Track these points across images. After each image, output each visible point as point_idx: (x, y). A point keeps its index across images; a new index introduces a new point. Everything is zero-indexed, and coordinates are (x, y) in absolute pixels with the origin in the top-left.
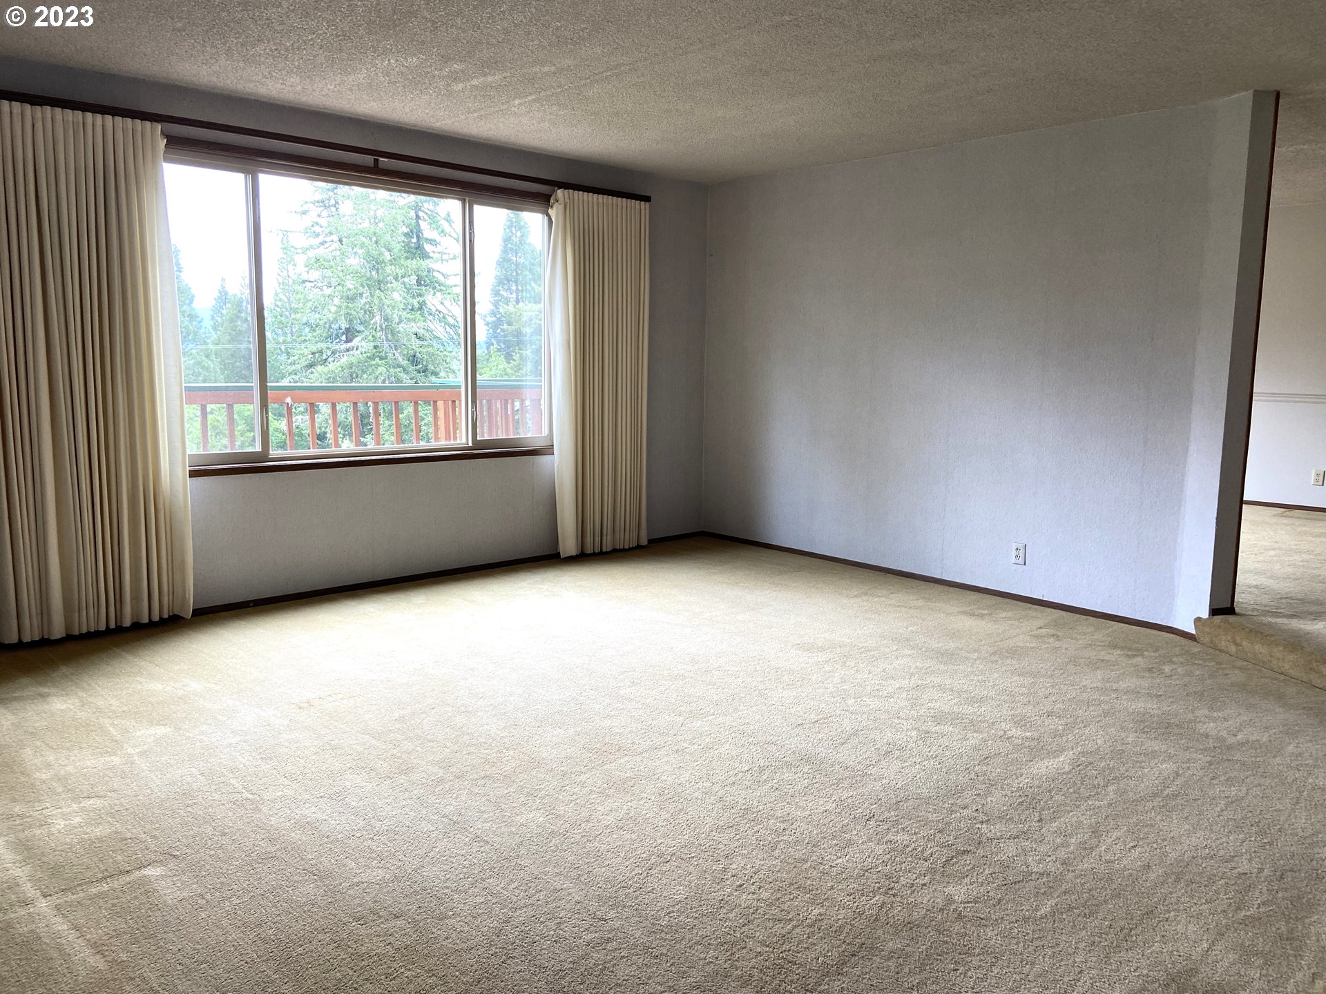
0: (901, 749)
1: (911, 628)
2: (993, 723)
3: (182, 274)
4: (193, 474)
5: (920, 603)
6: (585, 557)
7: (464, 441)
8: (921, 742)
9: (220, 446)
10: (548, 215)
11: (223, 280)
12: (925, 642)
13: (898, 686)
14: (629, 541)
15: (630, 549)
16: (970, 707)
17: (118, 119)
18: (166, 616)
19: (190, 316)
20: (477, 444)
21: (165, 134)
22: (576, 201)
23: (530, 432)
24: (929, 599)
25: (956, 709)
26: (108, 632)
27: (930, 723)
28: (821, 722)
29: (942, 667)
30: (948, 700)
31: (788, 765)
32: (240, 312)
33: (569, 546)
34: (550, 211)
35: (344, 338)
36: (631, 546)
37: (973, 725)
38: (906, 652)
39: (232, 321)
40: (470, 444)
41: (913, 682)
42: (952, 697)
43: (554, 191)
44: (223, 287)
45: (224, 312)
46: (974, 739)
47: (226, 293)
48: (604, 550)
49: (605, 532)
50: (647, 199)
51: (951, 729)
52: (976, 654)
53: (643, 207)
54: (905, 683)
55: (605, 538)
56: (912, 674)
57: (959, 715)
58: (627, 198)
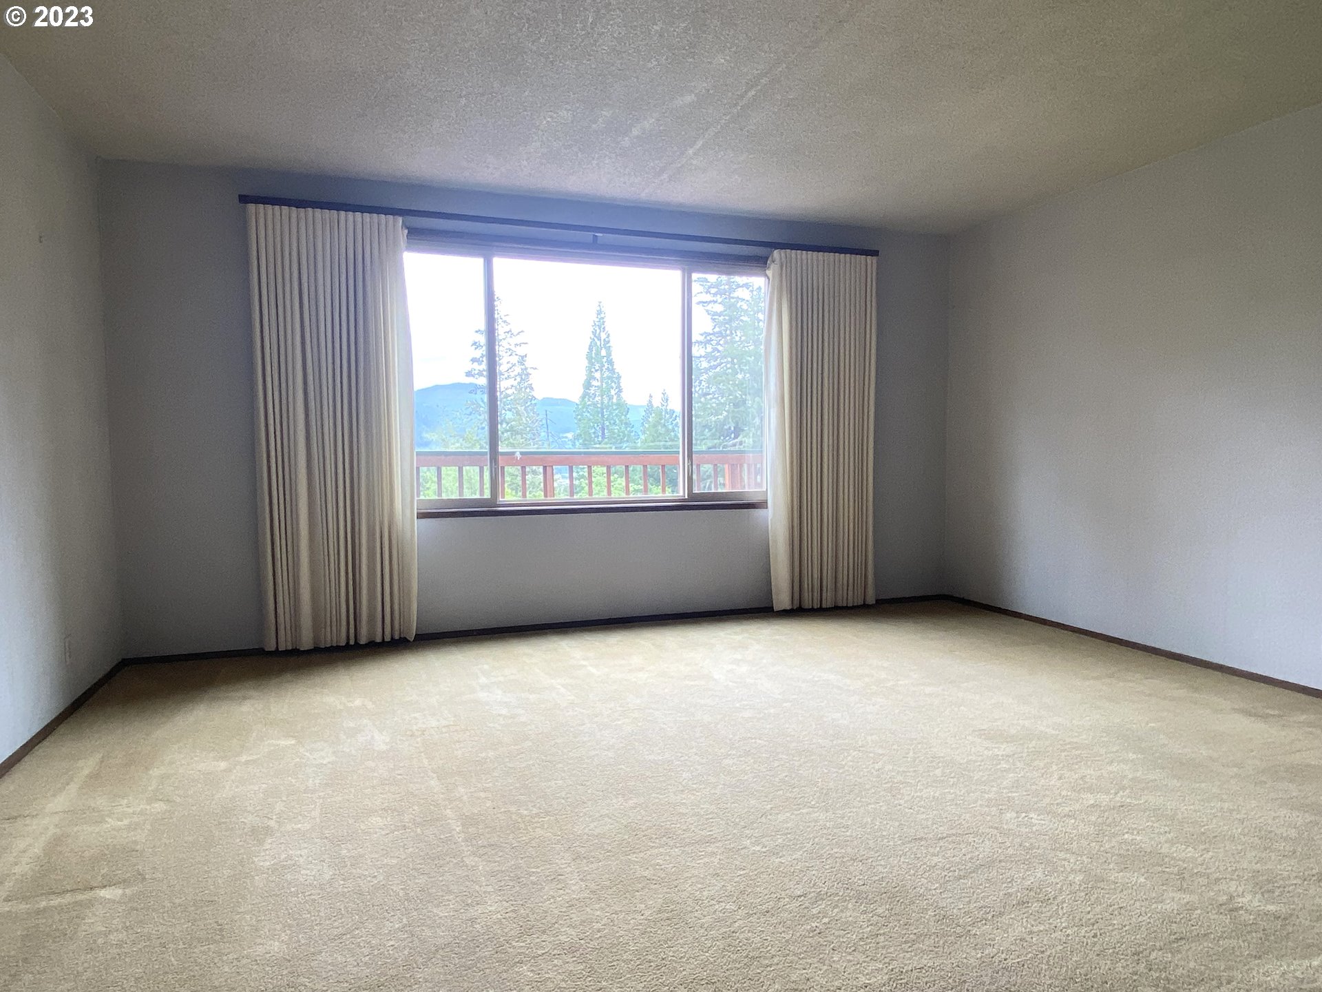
0: (1046, 901)
1: (1153, 725)
2: (1217, 880)
3: (621, 394)
4: (422, 516)
5: (1182, 693)
6: (799, 611)
7: (681, 494)
8: (1083, 894)
9: (451, 493)
10: (766, 276)
11: (651, 396)
12: (1164, 745)
13: (1092, 802)
14: (853, 599)
15: (853, 607)
16: (1190, 849)
17: (367, 215)
18: (397, 637)
19: (626, 424)
20: (692, 496)
21: (405, 225)
22: (794, 260)
23: (749, 487)
24: (1196, 690)
25: (1165, 849)
26: (347, 647)
27: (1111, 866)
28: (950, 839)
29: (1175, 783)
30: (1160, 833)
31: (859, 897)
32: (661, 419)
33: (782, 600)
34: (768, 272)
35: (733, 436)
36: (855, 604)
37: (1182, 879)
38: (1131, 756)
39: (655, 426)
40: (686, 497)
41: (1117, 799)
42: (1167, 829)
43: (772, 252)
44: (650, 402)
45: (650, 420)
46: (1173, 901)
47: (652, 406)
48: (824, 606)
49: (824, 589)
50: (874, 253)
51: (1142, 880)
52: (1235, 769)
53: (869, 262)
54: (1104, 799)
55: (824, 595)
56: (1123, 788)
57: (1167, 860)
58: (851, 254)
